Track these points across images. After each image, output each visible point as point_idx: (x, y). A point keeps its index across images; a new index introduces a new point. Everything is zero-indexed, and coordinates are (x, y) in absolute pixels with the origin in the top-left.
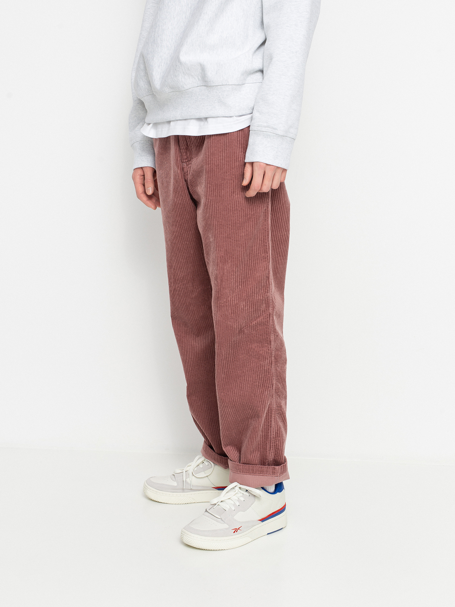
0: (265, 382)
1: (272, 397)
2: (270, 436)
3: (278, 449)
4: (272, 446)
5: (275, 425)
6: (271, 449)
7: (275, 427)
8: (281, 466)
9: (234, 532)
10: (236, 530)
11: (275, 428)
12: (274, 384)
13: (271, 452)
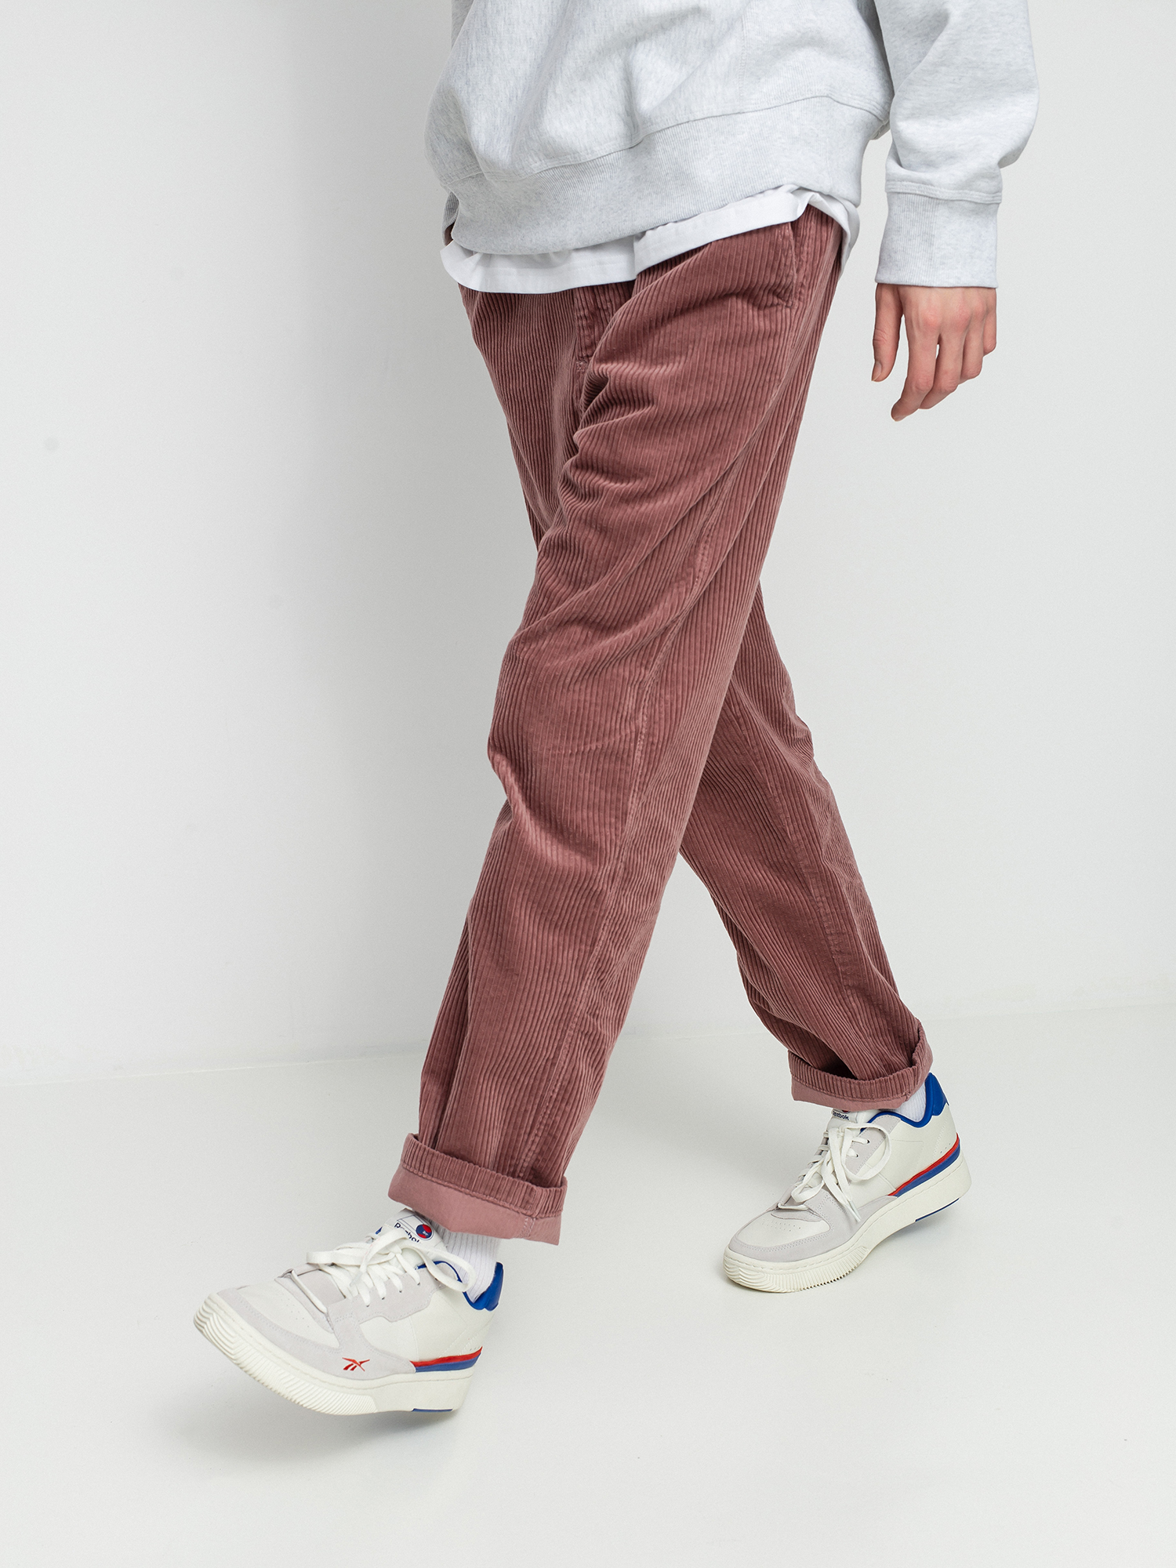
0: (577, 922)
1: (583, 978)
2: (544, 1091)
3: (555, 1137)
4: (541, 1123)
5: (566, 1064)
6: (535, 1131)
7: (564, 1070)
8: (548, 1189)
9: (346, 1368)
10: (352, 1365)
11: (563, 1073)
12: (601, 942)
13: (531, 1139)
